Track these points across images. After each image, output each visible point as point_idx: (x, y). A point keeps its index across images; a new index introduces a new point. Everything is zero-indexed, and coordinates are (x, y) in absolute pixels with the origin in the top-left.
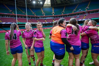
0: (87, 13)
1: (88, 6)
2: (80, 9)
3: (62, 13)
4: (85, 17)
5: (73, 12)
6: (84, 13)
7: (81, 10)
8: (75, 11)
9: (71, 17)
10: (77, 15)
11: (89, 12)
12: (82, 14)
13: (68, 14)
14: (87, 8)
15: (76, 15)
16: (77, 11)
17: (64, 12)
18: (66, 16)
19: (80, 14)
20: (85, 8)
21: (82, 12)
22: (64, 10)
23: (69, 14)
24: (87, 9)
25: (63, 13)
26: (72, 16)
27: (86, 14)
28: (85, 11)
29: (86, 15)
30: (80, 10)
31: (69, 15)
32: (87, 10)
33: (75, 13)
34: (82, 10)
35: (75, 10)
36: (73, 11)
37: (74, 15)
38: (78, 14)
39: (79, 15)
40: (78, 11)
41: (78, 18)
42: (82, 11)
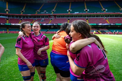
0: (53, 16)
1: (55, 8)
2: (45, 11)
3: (21, 12)
5: (37, 13)
6: (50, 16)
8: (39, 12)
10: (41, 17)
12: (48, 17)
13: (30, 15)
16: (42, 13)
17: (24, 12)
18: (27, 17)
19: (45, 17)
20: (51, 10)
22: (24, 9)
23: (32, 15)
24: (53, 11)
25: (23, 12)
26: (35, 18)
27: (52, 18)
28: (51, 14)
30: (45, 12)
31: (31, 17)
32: (53, 13)
33: (39, 14)
35: (39, 11)
37: (37, 18)
39: (44, 17)
40: (43, 13)
41: (42, 21)
42: (47, 13)
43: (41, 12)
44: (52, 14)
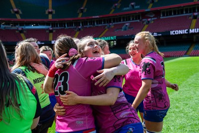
4: (146, 26)
7: (136, 5)
9: (105, 26)
11: (157, 13)
15: (120, 21)
21: (137, 12)
29: (149, 22)
34: (138, 7)
36: (112, 8)
38: (127, 18)
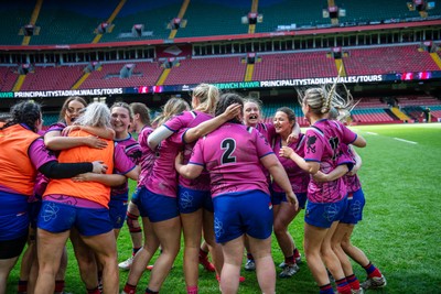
0: (175, 50)
1: (183, 11)
2: (138, 26)
3: (22, 33)
4: (167, 72)
5: (99, 36)
6: (161, 50)
7: (146, 30)
8: (109, 30)
9: (82, 67)
10: (121, 58)
11: (186, 49)
12: (152, 56)
13: (67, 47)
14: (177, 21)
15: (114, 58)
16: (123, 35)
17: (37, 31)
18: (53, 56)
19: (140, 57)
20: (168, 21)
21: (149, 43)
22: (35, 18)
23: (75, 46)
24: (177, 26)
25: (29, 32)
26: (94, 59)
27: (172, 59)
28: (166, 42)
29: (170, 63)
30: (139, 31)
31: (69, 56)
32: (174, 32)
33: (110, 44)
34: (150, 33)
35: (108, 26)
36: (96, 31)
37: (101, 59)
38: (129, 53)
39: (133, 57)
40: (128, 35)
41: (126, 76)
42: (149, 38)
43: (117, 31)
44: (172, 38)
